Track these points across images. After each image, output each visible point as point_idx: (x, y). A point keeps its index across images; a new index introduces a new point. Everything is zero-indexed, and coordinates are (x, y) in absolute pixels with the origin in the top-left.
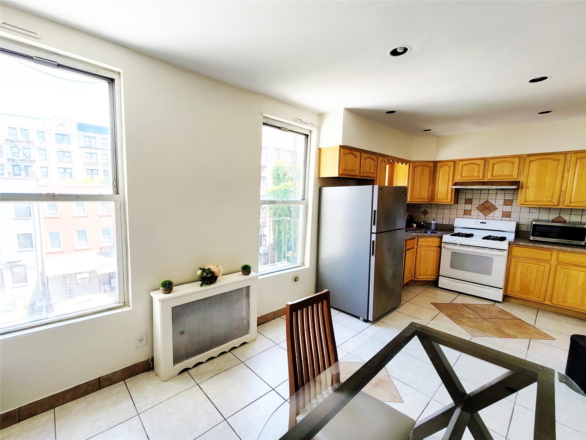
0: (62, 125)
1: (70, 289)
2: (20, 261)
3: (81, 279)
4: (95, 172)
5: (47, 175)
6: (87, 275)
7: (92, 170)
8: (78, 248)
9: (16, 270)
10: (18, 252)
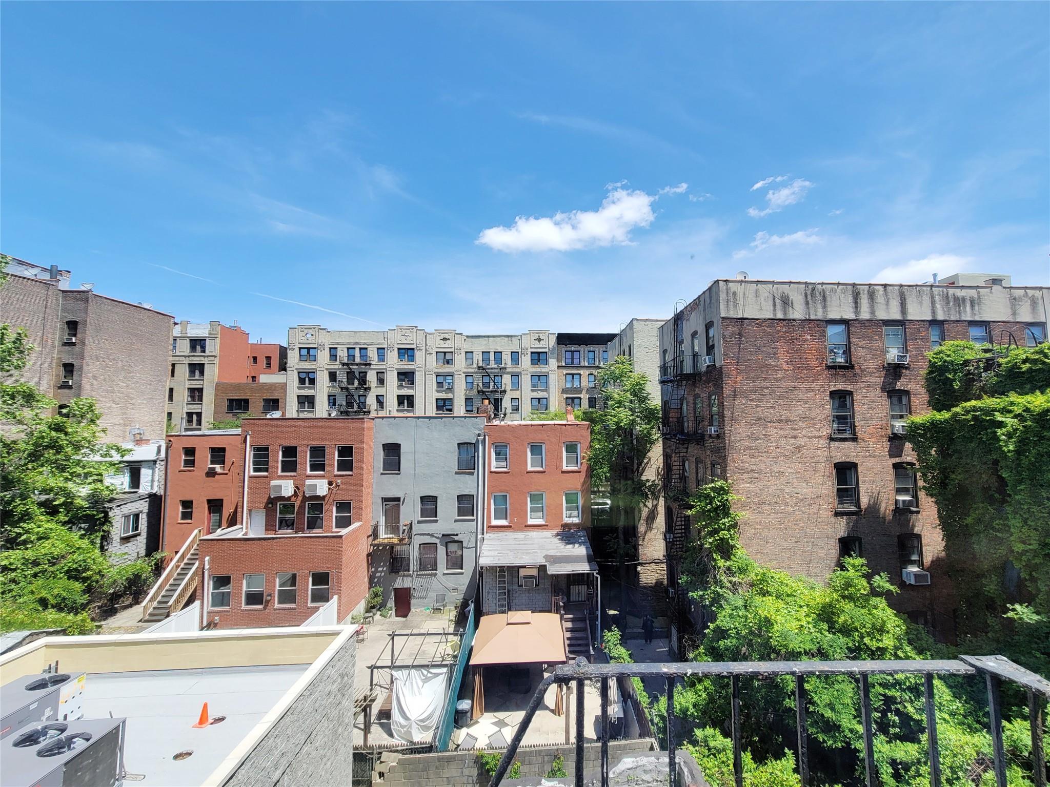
0: (539, 340)
1: (509, 592)
2: (457, 535)
3: (525, 577)
4: (577, 401)
5: (517, 410)
6: (534, 572)
7: (573, 399)
8: (531, 522)
9: (453, 547)
10: (456, 521)
